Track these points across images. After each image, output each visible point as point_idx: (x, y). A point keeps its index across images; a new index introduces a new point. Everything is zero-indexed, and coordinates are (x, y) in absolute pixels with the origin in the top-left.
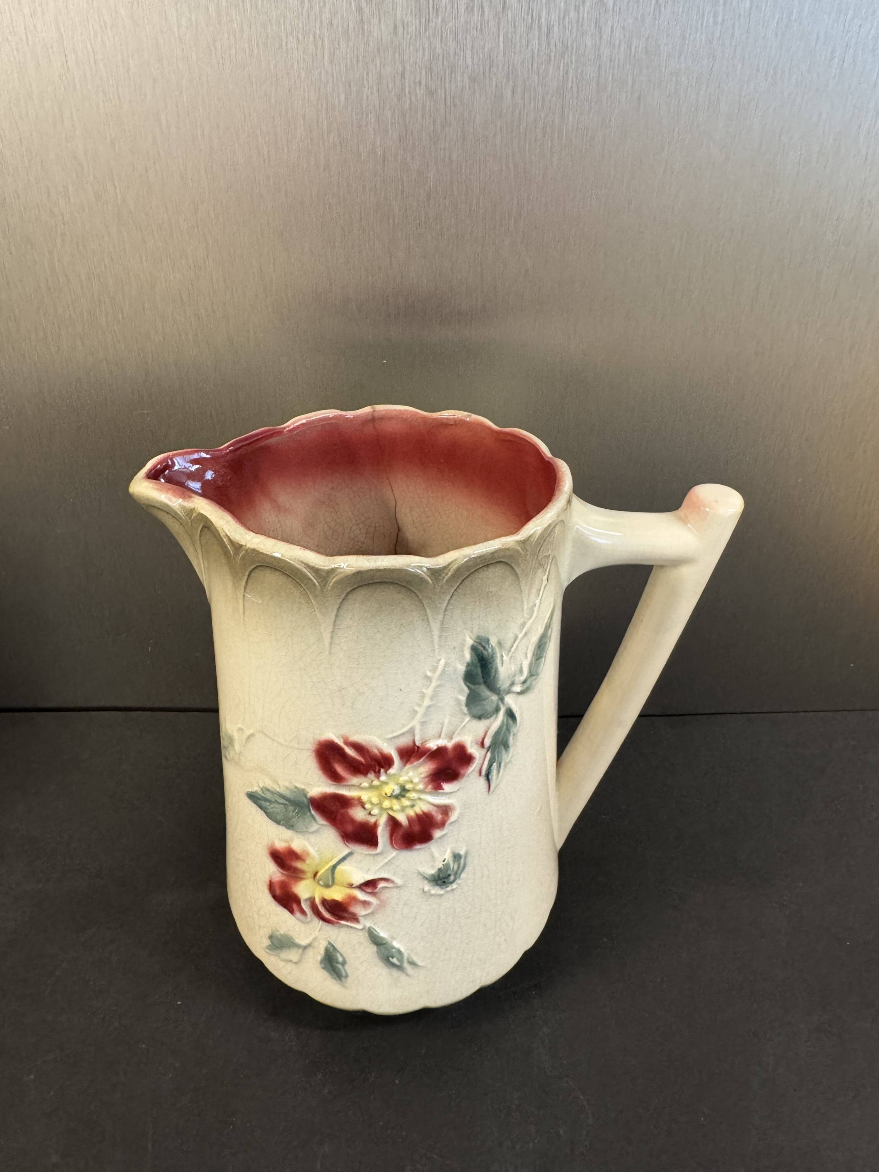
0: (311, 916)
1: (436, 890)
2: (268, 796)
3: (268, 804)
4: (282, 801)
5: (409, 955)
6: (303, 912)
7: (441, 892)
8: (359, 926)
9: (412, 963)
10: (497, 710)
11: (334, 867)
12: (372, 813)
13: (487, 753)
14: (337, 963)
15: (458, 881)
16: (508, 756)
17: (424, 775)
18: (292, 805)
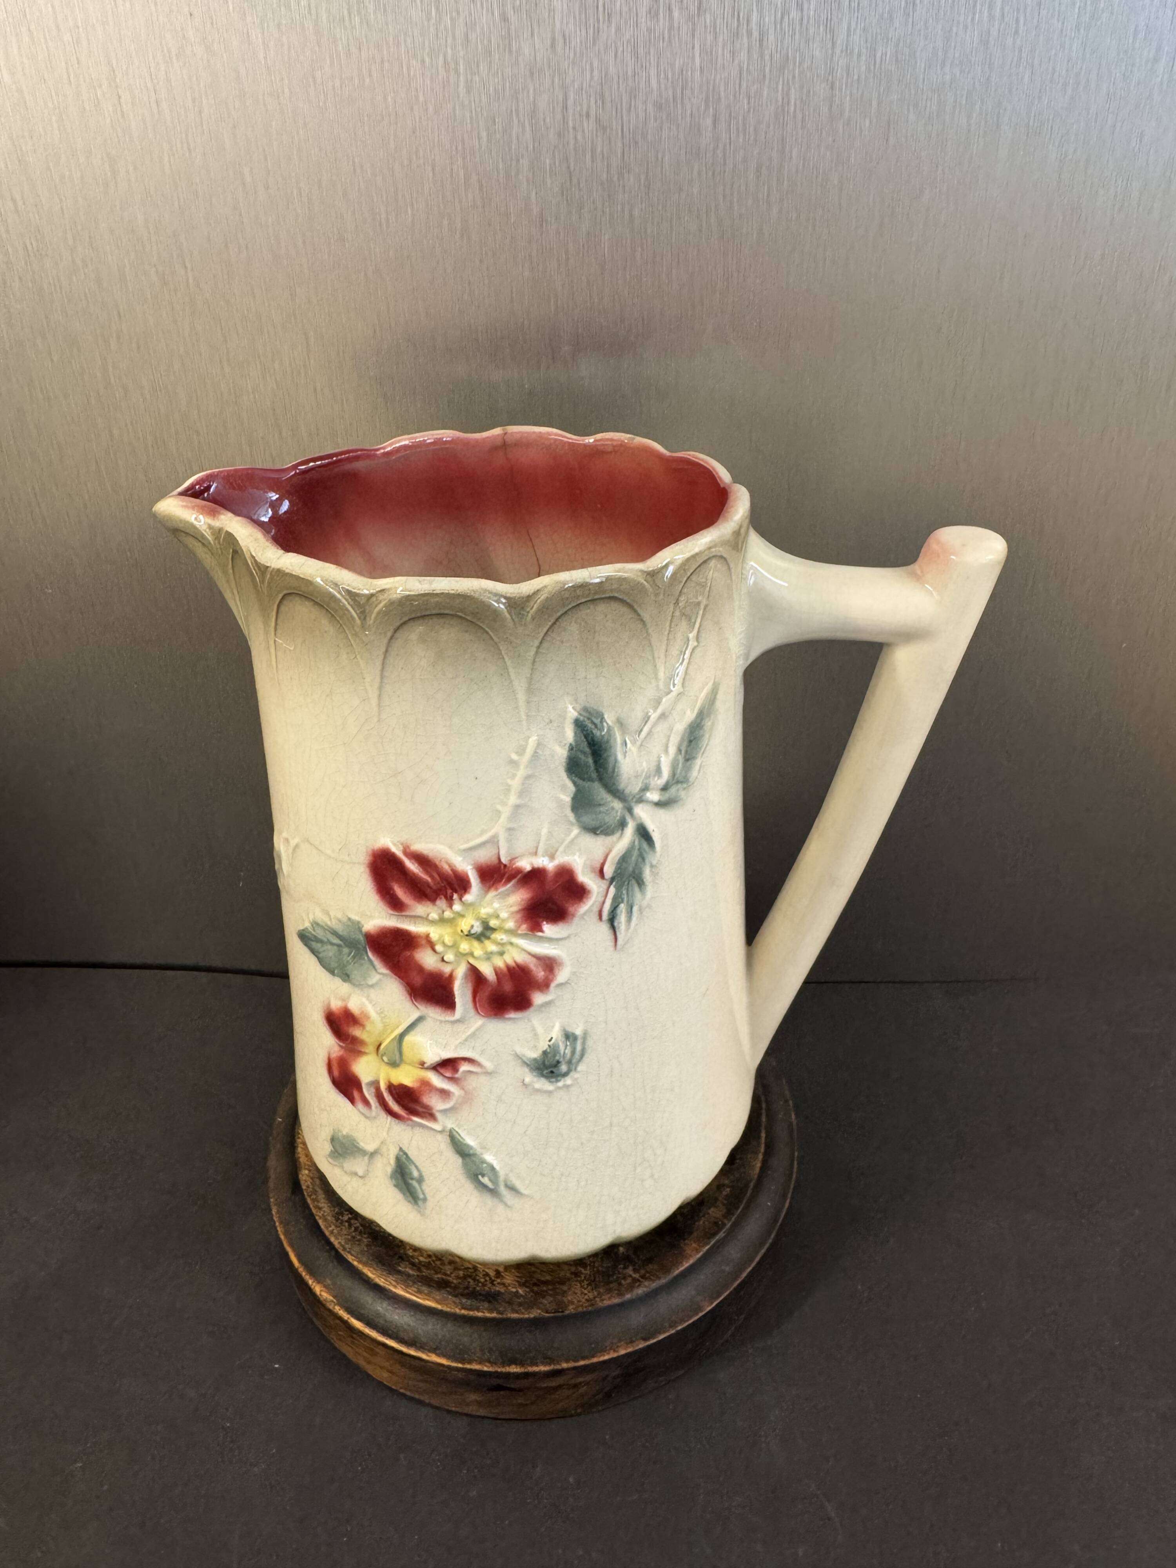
0: (376, 1107)
1: (542, 1084)
2: (320, 934)
3: (319, 945)
4: (336, 941)
5: (507, 1175)
6: (366, 1103)
7: (551, 1088)
8: (437, 1127)
9: (512, 1188)
10: (622, 824)
11: (402, 1036)
12: (445, 958)
13: (608, 887)
14: (412, 1179)
15: (573, 1074)
16: (643, 897)
17: (515, 909)
18: (347, 946)
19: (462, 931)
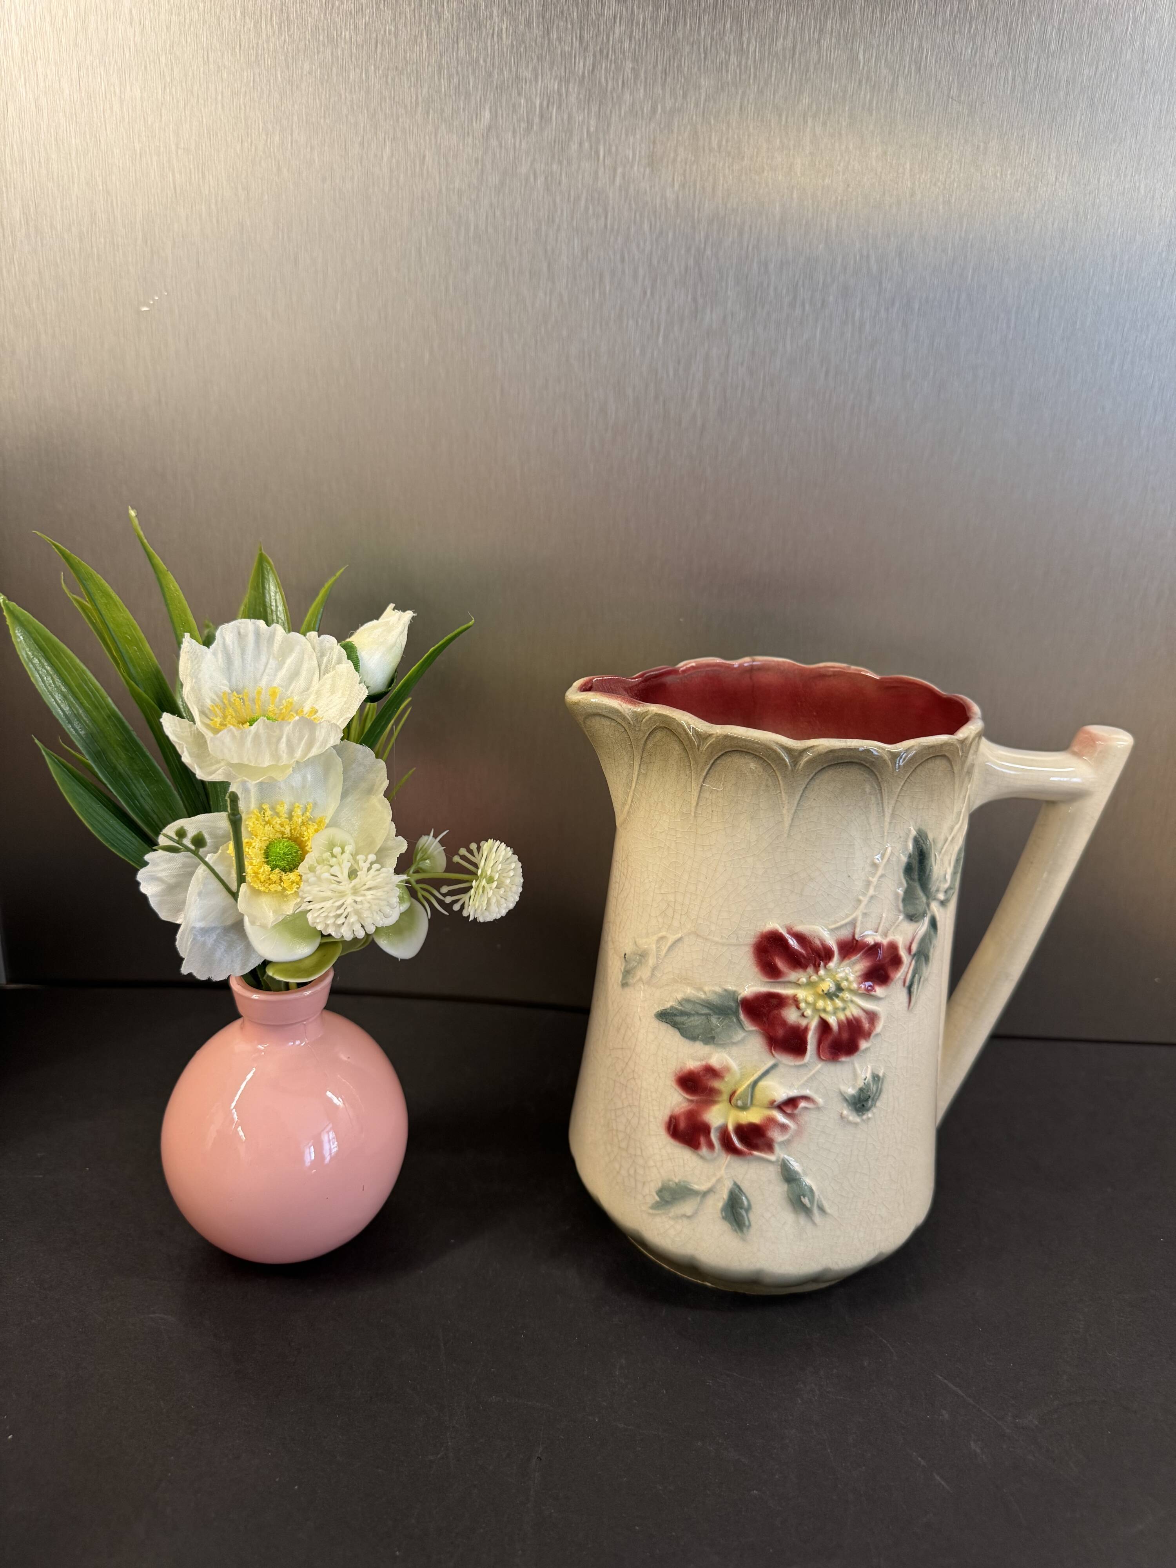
0: (719, 1149)
1: (853, 1117)
2: (688, 1008)
3: (685, 1018)
4: (706, 1011)
5: (819, 1197)
6: (711, 1145)
7: (858, 1120)
8: (772, 1158)
9: (821, 1209)
10: (924, 915)
11: (755, 1083)
12: (805, 1014)
13: (912, 961)
14: (742, 1209)
15: (874, 1109)
16: (927, 969)
17: (858, 974)
18: (715, 1013)
19: (823, 991)
